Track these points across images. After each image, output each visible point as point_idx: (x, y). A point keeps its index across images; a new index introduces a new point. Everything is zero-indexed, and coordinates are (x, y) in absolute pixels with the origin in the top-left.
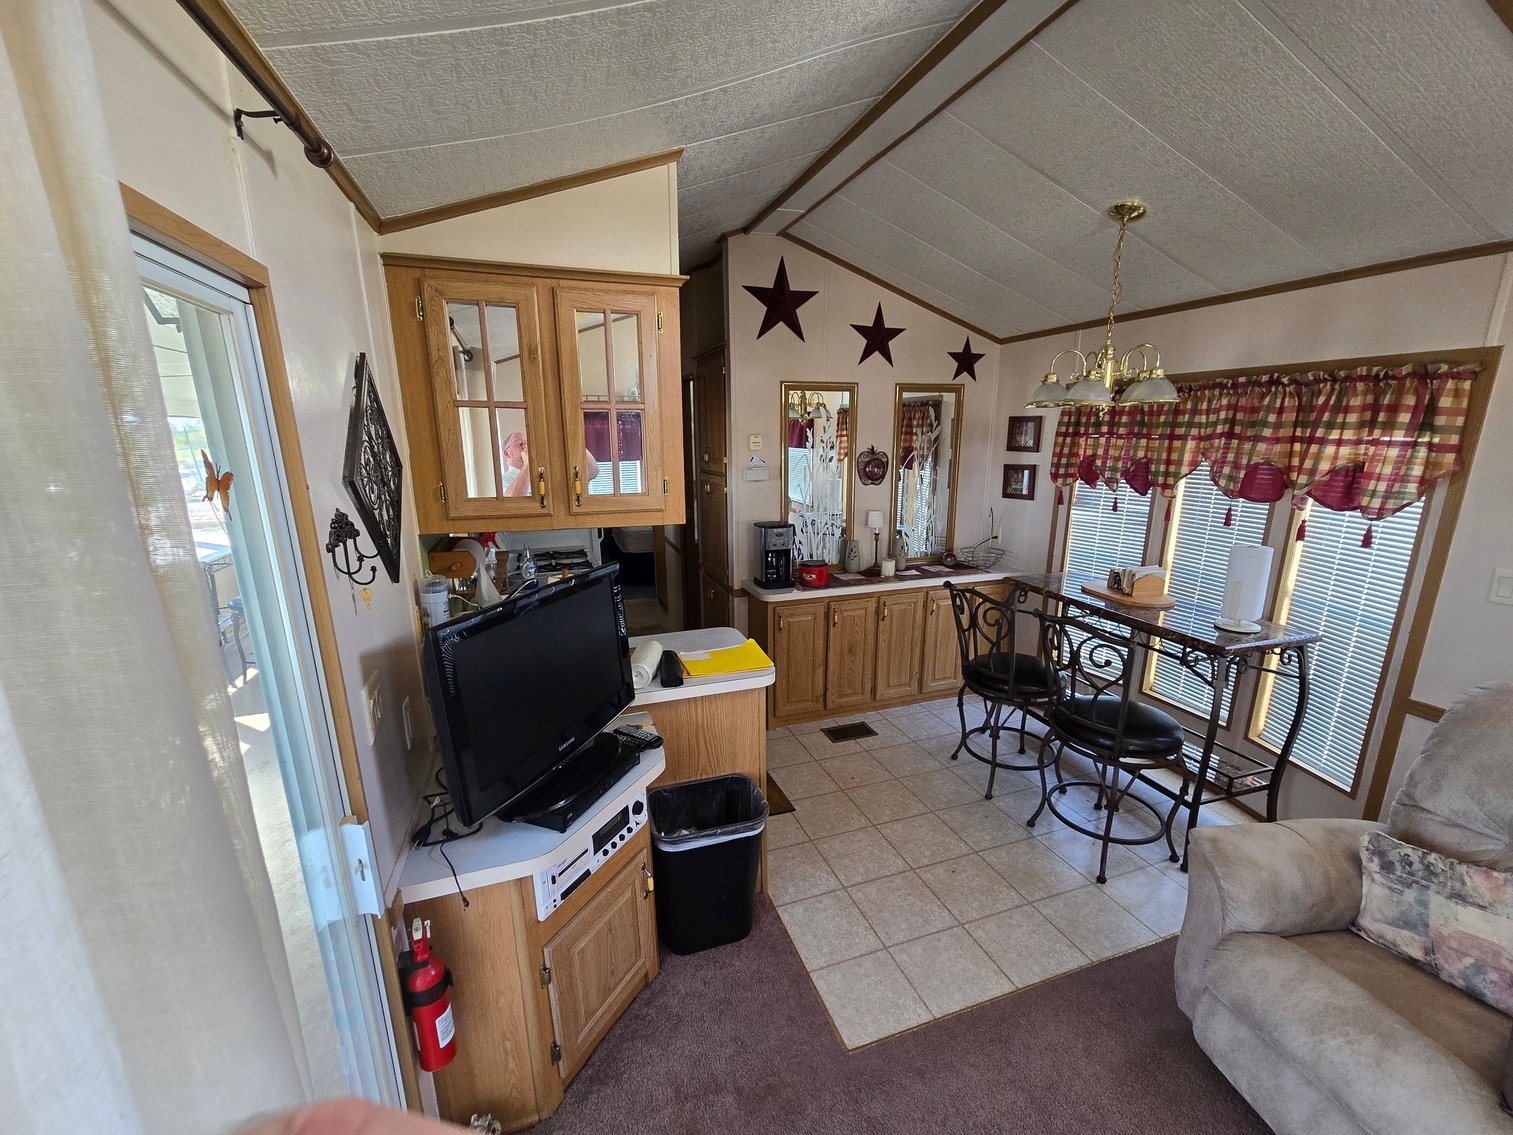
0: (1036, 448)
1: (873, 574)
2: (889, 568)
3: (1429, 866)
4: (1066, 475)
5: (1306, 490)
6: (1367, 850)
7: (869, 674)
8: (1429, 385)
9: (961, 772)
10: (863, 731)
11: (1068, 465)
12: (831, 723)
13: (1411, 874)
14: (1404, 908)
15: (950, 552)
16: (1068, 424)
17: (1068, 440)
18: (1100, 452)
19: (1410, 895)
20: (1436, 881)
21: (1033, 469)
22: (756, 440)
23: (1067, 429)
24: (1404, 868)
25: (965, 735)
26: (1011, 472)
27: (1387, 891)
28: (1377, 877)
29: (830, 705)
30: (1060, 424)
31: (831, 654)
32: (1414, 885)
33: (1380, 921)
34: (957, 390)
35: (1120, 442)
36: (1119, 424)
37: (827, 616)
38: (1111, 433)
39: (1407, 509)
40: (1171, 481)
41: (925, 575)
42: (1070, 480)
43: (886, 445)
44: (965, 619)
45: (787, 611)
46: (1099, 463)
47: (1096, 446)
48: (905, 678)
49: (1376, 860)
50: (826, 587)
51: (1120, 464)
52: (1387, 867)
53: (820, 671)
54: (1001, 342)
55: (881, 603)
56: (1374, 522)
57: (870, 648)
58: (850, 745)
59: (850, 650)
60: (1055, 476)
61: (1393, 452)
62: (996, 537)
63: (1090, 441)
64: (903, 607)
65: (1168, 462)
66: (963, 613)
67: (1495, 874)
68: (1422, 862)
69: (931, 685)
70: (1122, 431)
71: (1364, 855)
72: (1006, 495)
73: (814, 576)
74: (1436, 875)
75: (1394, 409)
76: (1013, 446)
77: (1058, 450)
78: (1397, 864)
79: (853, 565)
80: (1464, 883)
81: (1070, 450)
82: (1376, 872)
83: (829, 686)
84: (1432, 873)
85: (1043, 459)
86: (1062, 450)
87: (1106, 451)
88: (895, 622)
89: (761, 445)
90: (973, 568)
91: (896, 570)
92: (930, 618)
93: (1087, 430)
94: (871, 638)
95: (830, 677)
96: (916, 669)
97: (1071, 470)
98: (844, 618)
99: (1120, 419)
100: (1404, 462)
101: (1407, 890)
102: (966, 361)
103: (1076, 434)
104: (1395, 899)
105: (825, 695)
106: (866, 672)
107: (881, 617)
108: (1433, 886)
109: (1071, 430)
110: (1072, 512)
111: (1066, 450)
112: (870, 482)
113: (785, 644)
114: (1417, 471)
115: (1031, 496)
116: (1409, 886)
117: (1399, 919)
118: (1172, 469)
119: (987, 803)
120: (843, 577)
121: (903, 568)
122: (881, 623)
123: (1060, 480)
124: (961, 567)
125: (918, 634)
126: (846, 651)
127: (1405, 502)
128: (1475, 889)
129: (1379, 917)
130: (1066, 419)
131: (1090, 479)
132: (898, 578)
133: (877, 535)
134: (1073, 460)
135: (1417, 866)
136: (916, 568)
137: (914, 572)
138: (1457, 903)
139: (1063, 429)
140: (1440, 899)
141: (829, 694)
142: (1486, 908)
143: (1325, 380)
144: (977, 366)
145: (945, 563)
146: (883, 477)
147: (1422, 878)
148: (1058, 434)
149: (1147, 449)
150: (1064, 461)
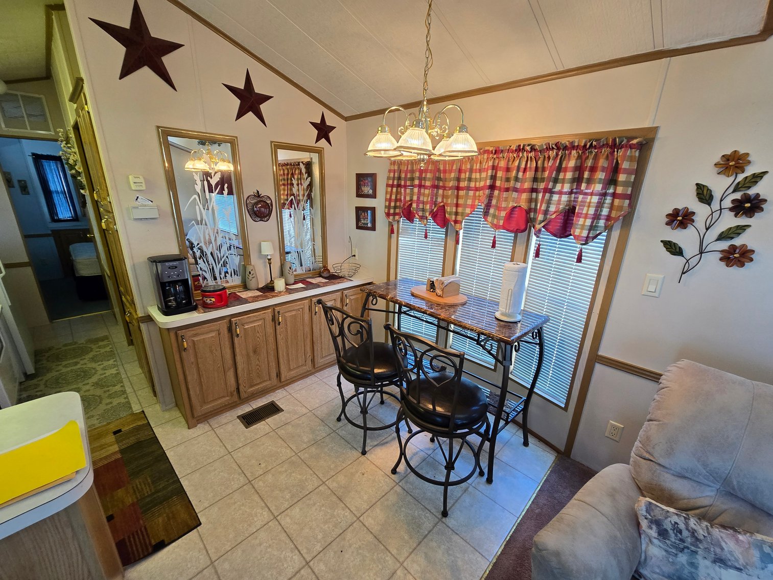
0: (374, 196)
1: (269, 289)
2: (280, 285)
3: (693, 533)
4: (395, 214)
5: (543, 224)
6: (646, 518)
7: (273, 364)
8: (616, 153)
9: (342, 433)
10: (272, 409)
11: (395, 207)
12: (246, 409)
13: (682, 540)
14: (678, 567)
15: (325, 268)
16: (394, 179)
17: (394, 189)
18: (415, 198)
19: (683, 558)
20: (701, 547)
21: (373, 210)
22: (137, 180)
23: (393, 182)
24: (676, 535)
25: (345, 404)
26: (360, 211)
27: (664, 553)
28: (656, 541)
29: (243, 395)
30: (388, 178)
31: (238, 358)
32: (686, 550)
33: (658, 574)
34: (320, 152)
35: (427, 191)
36: (425, 179)
37: (230, 329)
38: (420, 186)
39: (599, 237)
40: (459, 218)
41: (310, 286)
42: (397, 217)
43: (268, 191)
44: (336, 330)
45: (188, 333)
46: (414, 205)
47: (412, 194)
48: (301, 362)
49: (654, 527)
50: (226, 305)
51: (428, 207)
52: (663, 534)
53: (231, 374)
54: (346, 119)
55: (276, 313)
56: (583, 246)
57: (272, 346)
58: (261, 427)
59: (255, 352)
60: (388, 215)
61: (595, 199)
62: (354, 256)
63: (408, 191)
64: (294, 313)
65: (457, 205)
66: (333, 324)
67: (741, 537)
68: (687, 529)
69: (320, 361)
70: (428, 183)
71: (644, 524)
72: (358, 227)
73: (213, 300)
74: (700, 541)
75: (593, 169)
76: (359, 194)
77: (388, 197)
78: (671, 532)
79: (252, 284)
80: (722, 549)
81: (396, 197)
82: (655, 538)
83: (240, 381)
84: (697, 539)
85: (379, 203)
86: (391, 196)
87: (418, 198)
88: (288, 324)
89: (144, 185)
90: (341, 277)
91: (287, 284)
92: (314, 317)
93: (405, 182)
94: (271, 339)
95: (240, 374)
96: (309, 354)
97: (397, 211)
98: (245, 329)
99: (426, 175)
100: (600, 205)
101: (680, 555)
102: (323, 130)
103: (399, 186)
104: (671, 560)
105: (238, 389)
106: (271, 364)
107: (277, 323)
108: (700, 552)
109: (395, 182)
110: (400, 238)
111: (393, 197)
112: (259, 219)
113: (193, 360)
114: (605, 212)
115: (373, 228)
116: (682, 550)
117: (674, 575)
118: (460, 210)
119: (363, 458)
120: (244, 295)
121: (292, 281)
122: (278, 327)
123: (391, 217)
124: (333, 278)
125: (307, 329)
126: (251, 354)
127: (598, 232)
128: (731, 552)
129: (658, 571)
130: (392, 175)
131: (410, 217)
132: (289, 291)
133: (269, 260)
134: (398, 204)
135: (685, 533)
136: (303, 281)
137: (300, 285)
138: (720, 567)
139: (391, 182)
140: (707, 563)
141: (241, 388)
142: (741, 570)
143: (553, 148)
144: (331, 135)
145: (323, 275)
146: (269, 214)
147: (691, 544)
148: (388, 185)
149: (443, 196)
150: (393, 204)
